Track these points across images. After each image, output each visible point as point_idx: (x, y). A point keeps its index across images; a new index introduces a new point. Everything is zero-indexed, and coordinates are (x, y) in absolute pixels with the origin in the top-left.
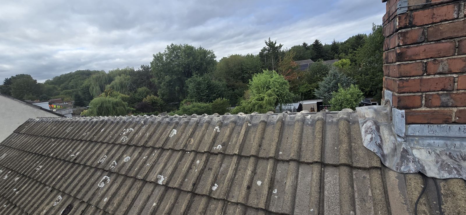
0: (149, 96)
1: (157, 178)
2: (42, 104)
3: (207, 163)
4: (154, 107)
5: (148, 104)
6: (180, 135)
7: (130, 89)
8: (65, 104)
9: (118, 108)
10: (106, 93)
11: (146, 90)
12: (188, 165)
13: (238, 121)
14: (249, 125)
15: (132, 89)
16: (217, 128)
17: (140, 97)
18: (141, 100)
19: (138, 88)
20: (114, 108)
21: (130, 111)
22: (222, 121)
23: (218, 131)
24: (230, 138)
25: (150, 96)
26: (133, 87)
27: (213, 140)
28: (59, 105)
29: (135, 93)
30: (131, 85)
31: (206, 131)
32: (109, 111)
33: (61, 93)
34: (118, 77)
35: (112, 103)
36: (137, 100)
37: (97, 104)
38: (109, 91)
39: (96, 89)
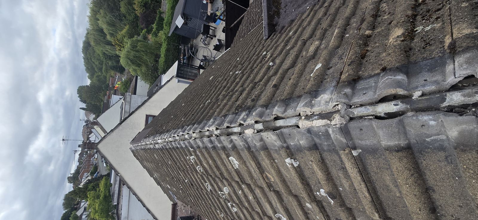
0: (134, 6)
1: (277, 218)
2: (113, 99)
3: (325, 211)
4: (151, 8)
5: (144, 13)
6: (246, 168)
7: (119, 20)
8: (117, 78)
9: (138, 48)
10: (116, 45)
11: (125, 3)
12: (301, 213)
13: (317, 141)
14: (355, 153)
15: (121, 17)
16: (288, 161)
17: (133, 16)
18: (136, 17)
19: (120, 11)
20: (137, 51)
21: (146, 34)
22: (285, 145)
23: (296, 165)
24: (332, 180)
25: (135, 4)
26: (117, 16)
27: (303, 183)
28: (117, 82)
29: (125, 17)
30: (114, 16)
31: (275, 162)
32: (139, 57)
33: (105, 75)
34: (99, 22)
35: (131, 49)
36: (135, 20)
37: (128, 63)
38: (115, 41)
39: (109, 49)
